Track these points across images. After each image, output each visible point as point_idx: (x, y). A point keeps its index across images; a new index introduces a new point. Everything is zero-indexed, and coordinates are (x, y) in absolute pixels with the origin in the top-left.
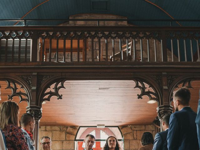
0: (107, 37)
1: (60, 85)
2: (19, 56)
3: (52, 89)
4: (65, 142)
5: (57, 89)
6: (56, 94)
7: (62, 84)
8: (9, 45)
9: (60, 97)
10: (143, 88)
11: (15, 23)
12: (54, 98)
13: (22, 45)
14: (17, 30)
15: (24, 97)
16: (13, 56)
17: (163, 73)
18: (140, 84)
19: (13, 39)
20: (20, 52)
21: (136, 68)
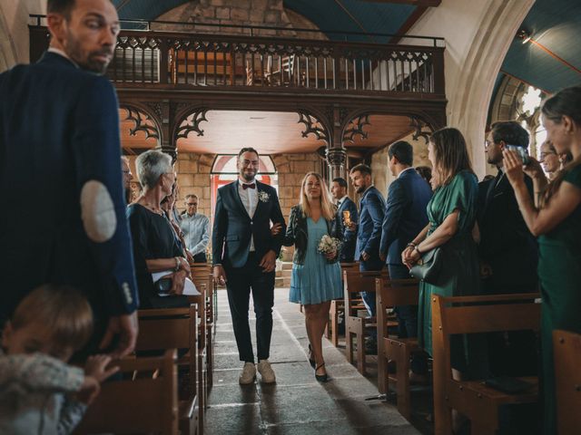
0: (263, 52)
1: (200, 116)
2: (143, 73)
3: (189, 121)
4: (197, 176)
5: (196, 122)
6: (195, 128)
7: (203, 115)
8: (127, 57)
9: (201, 133)
10: (309, 124)
11: (136, 26)
12: (193, 134)
13: (146, 57)
14: (138, 36)
15: (152, 132)
16: (134, 73)
17: (335, 105)
18: (305, 118)
19: (134, 48)
20: (143, 68)
21: (300, 97)
